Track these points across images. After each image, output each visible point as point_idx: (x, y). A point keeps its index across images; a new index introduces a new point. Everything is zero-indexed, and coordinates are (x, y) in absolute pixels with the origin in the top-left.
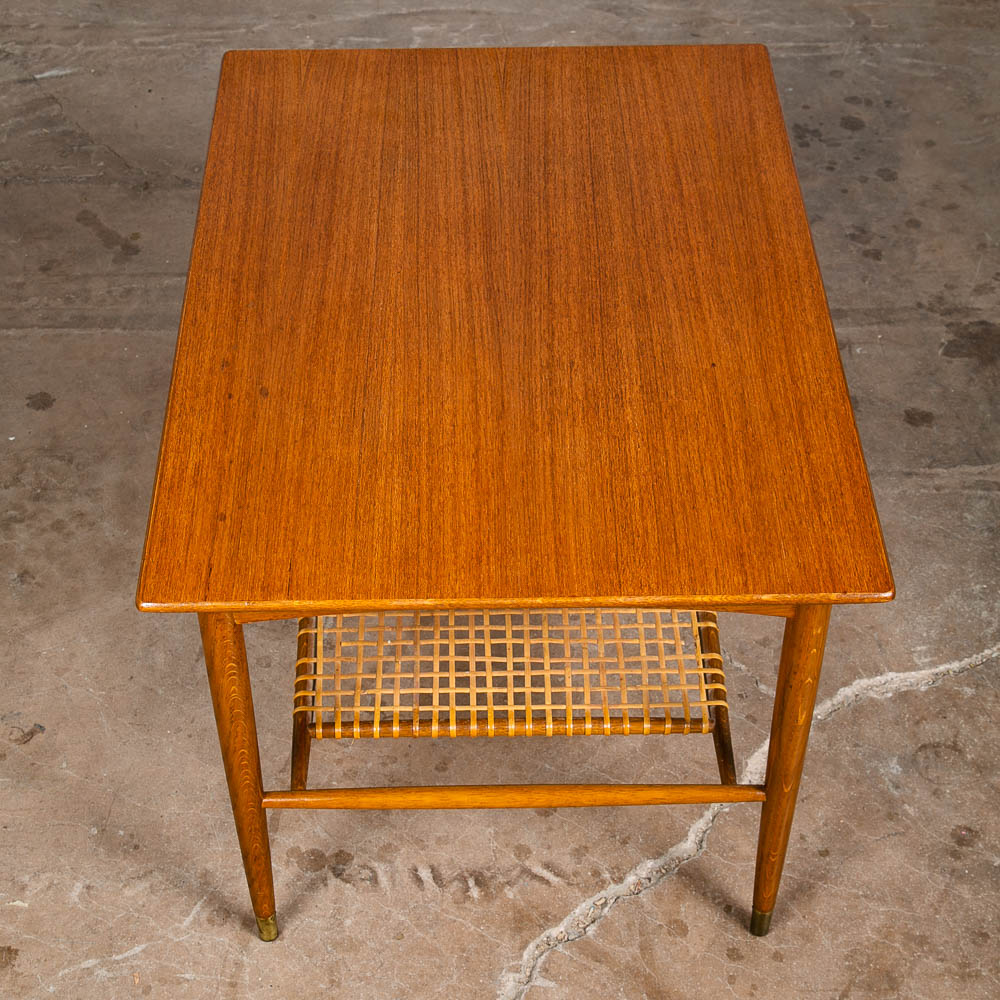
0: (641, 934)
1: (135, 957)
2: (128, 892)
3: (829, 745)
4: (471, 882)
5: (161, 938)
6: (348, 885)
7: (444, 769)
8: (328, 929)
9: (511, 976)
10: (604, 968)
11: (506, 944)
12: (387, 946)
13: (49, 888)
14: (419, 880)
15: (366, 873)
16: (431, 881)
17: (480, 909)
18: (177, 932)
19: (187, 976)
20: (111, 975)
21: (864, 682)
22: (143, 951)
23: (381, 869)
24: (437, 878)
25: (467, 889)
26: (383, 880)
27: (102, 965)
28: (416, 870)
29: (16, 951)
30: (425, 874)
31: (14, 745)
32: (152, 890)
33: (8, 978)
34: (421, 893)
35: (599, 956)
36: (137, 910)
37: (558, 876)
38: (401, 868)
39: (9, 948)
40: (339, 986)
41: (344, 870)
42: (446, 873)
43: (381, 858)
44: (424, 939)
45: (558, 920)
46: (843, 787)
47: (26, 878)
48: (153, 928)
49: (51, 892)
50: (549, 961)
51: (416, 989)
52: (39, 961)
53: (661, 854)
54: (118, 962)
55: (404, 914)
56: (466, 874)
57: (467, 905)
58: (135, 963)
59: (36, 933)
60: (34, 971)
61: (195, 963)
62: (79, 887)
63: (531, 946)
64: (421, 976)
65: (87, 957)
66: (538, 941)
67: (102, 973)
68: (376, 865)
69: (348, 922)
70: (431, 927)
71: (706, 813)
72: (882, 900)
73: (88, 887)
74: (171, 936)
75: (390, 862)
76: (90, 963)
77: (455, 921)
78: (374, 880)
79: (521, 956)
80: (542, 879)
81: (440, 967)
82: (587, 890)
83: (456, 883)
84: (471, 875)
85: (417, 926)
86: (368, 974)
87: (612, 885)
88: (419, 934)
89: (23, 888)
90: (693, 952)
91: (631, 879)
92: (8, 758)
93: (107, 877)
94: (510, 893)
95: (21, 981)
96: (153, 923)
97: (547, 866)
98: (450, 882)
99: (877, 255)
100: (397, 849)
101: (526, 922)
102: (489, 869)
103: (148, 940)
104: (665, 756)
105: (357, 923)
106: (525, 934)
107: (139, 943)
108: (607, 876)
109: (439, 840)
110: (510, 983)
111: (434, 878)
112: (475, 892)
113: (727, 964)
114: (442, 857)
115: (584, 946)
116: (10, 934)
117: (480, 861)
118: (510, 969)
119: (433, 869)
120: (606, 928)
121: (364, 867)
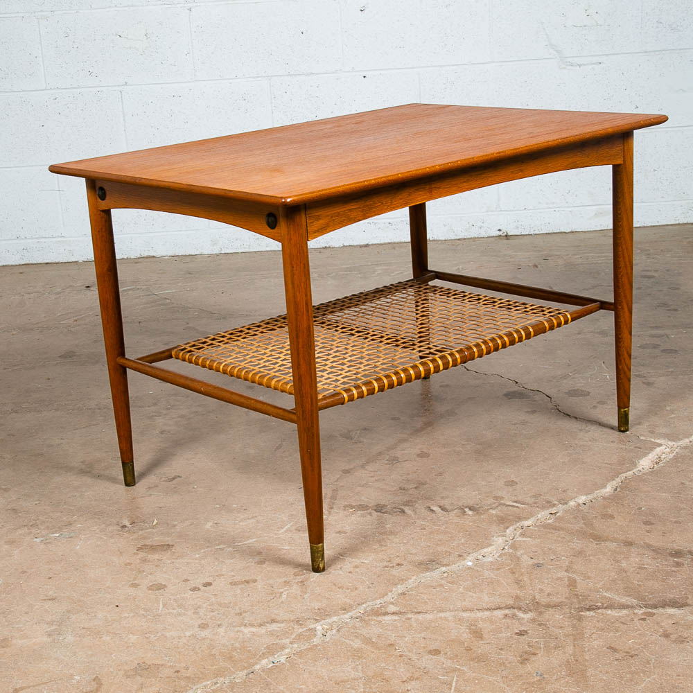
0: (584, 520)
1: (250, 543)
4: (466, 510)
5: (266, 536)
6: (386, 514)
7: (441, 475)
8: (374, 529)
9: (500, 538)
10: (561, 532)
11: (495, 528)
12: (415, 532)
13: (191, 525)
14: (432, 511)
15: (396, 510)
16: (440, 510)
17: (474, 518)
18: (276, 534)
20: (235, 550)
22: (255, 541)
23: (406, 509)
24: (443, 509)
25: (465, 512)
26: (409, 512)
27: (229, 546)
28: (430, 507)
29: (173, 545)
30: (436, 508)
33: (169, 553)
34: (434, 514)
35: (556, 528)
37: (524, 504)
38: (419, 507)
39: (168, 545)
41: (382, 510)
42: (449, 507)
43: (405, 505)
44: (439, 529)
45: (526, 519)
47: (175, 523)
50: (524, 532)
52: (188, 548)
53: (589, 494)
54: (239, 545)
55: (424, 522)
56: (463, 507)
57: (466, 517)
58: (251, 545)
59: (184, 539)
60: (185, 551)
61: (290, 543)
62: (209, 524)
63: (511, 528)
64: (440, 541)
65: (219, 545)
66: (515, 526)
67: (229, 549)
68: (403, 507)
70: (443, 525)
71: (616, 479)
73: (216, 523)
74: (272, 536)
75: (412, 506)
76: (221, 546)
77: (458, 522)
78: (403, 512)
79: (505, 531)
80: (513, 506)
81: (452, 537)
82: (543, 508)
83: (457, 510)
84: (466, 507)
85: (434, 525)
86: (405, 542)
87: (560, 505)
88: (436, 527)
89: (174, 526)
90: (619, 523)
91: (572, 503)
94: (493, 512)
95: (177, 554)
96: (260, 532)
97: (516, 502)
98: (453, 510)
99: (676, 310)
100: (415, 502)
101: (503, 521)
102: (477, 505)
103: (259, 538)
104: (584, 463)
105: (394, 526)
106: (506, 525)
107: (252, 539)
108: (557, 502)
109: (442, 498)
110: (500, 541)
111: (442, 509)
112: (470, 513)
113: (644, 526)
114: (446, 503)
115: (547, 526)
116: (168, 540)
117: (471, 503)
118: (499, 536)
119: (440, 507)
120: (560, 519)
121: (395, 508)
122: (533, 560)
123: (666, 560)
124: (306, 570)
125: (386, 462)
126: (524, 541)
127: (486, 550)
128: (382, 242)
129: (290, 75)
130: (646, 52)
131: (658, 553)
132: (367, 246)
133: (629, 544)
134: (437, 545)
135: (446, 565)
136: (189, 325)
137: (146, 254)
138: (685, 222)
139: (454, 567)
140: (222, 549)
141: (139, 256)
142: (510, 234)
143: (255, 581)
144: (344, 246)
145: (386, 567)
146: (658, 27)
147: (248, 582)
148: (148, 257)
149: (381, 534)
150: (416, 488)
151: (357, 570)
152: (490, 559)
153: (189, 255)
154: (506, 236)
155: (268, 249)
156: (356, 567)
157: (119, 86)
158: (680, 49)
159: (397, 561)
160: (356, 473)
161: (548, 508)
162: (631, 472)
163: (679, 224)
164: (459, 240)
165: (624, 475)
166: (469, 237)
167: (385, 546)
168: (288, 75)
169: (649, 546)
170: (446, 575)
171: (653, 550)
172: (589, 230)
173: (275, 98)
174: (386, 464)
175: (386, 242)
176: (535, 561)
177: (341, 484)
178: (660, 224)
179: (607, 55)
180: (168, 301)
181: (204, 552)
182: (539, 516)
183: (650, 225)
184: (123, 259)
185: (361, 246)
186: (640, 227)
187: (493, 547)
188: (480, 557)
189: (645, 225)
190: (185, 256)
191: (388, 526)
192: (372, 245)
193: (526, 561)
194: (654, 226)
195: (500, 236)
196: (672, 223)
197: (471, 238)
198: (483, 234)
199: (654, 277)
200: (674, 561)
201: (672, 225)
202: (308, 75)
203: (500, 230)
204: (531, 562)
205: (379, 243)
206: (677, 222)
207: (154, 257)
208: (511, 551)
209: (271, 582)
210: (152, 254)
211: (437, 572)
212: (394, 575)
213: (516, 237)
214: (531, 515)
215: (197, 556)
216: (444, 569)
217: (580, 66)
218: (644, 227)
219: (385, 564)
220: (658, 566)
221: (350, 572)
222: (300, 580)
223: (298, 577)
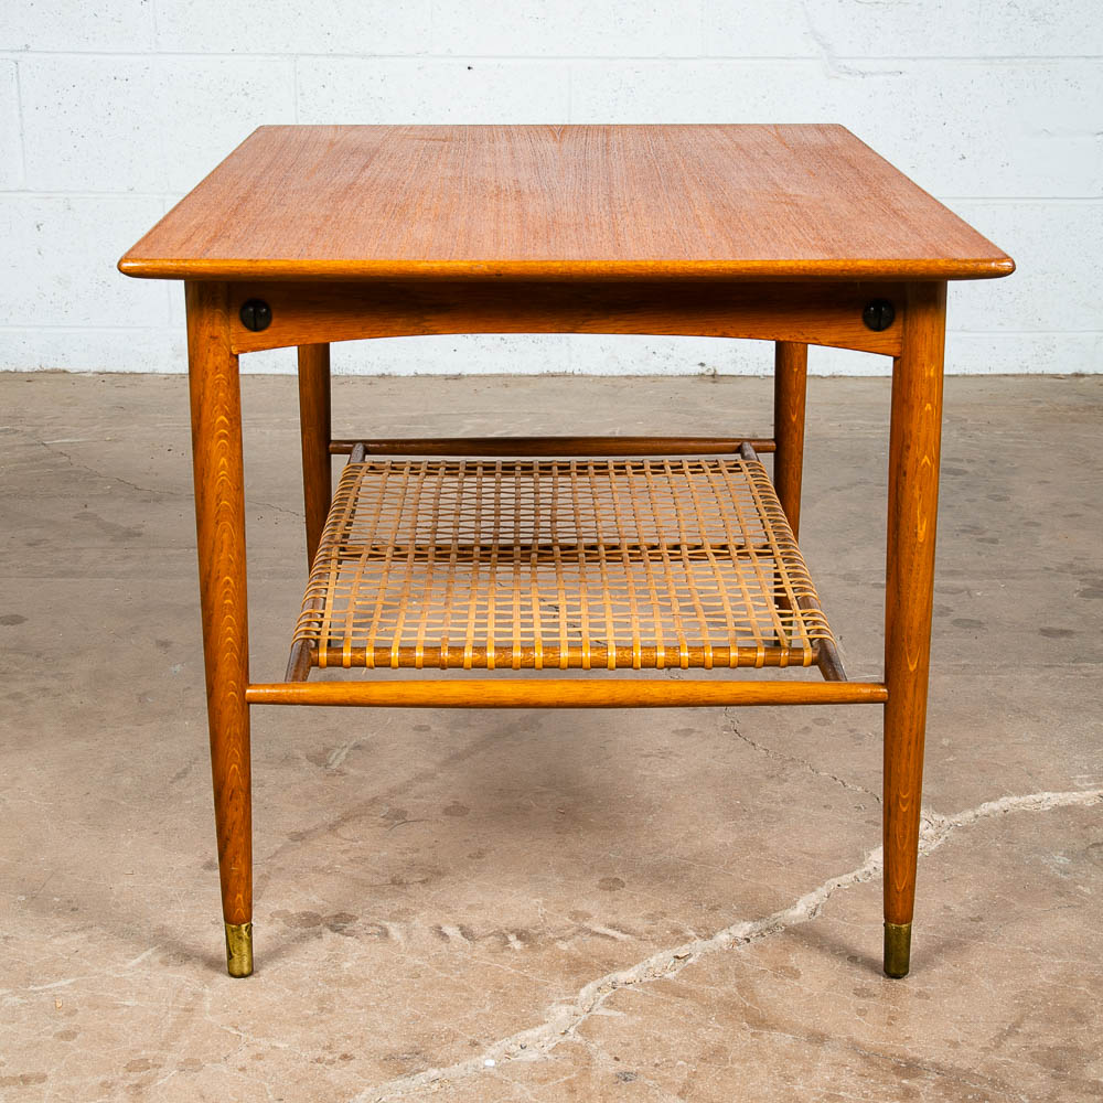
0: (737, 976)
1: (60, 988)
2: (58, 941)
3: (975, 842)
4: (512, 938)
5: (96, 974)
6: (349, 937)
8: (320, 970)
9: (564, 1008)
10: (688, 1002)
11: (558, 983)
12: (398, 983)
14: (444, 936)
15: (374, 930)
16: (459, 936)
17: (523, 957)
18: (118, 970)
19: (127, 1003)
20: (25, 1001)
21: (1014, 800)
22: (71, 984)
23: (393, 927)
24: (466, 933)
25: (507, 942)
26: (396, 934)
27: (15, 994)
28: (441, 928)
30: (451, 931)
32: (90, 939)
34: (445, 944)
35: (680, 993)
36: (68, 954)
37: (626, 933)
38: (420, 926)
41: (344, 927)
42: (479, 930)
43: (394, 919)
44: (447, 978)
45: (625, 966)
46: (995, 873)
48: (87, 967)
50: (615, 995)
53: (760, 918)
54: (35, 992)
55: (422, 960)
56: (505, 931)
57: (506, 953)
58: (59, 993)
61: (139, 993)
63: (591, 986)
64: (443, 1006)
66: (599, 982)
67: (14, 999)
68: (388, 924)
70: (457, 970)
71: (819, 889)
72: (1059, 954)
74: (109, 973)
75: (405, 921)
77: (489, 966)
78: (385, 934)
79: (577, 993)
80: (605, 936)
81: (468, 1000)
82: (664, 944)
83: (492, 937)
84: (512, 932)
85: (439, 968)
86: (371, 1004)
87: (698, 941)
88: (441, 975)
90: (807, 990)
91: (723, 937)
94: (563, 946)
96: (87, 964)
97: (612, 927)
98: (484, 937)
99: (994, 541)
100: (415, 913)
101: (579, 969)
102: (535, 928)
103: (81, 975)
104: (763, 848)
105: (358, 966)
106: (583, 976)
107: (67, 978)
108: (692, 933)
109: (470, 907)
110: (560, 1013)
111: (463, 934)
112: (517, 945)
113: (854, 1000)
114: (475, 920)
115: (661, 985)
117: (524, 922)
118: (562, 1002)
119: (461, 928)
120: (691, 972)
121: (371, 925)
122: (619, 1064)
123: (885, 1082)
125: (381, 820)
126: (609, 1018)
127: (529, 1033)
128: (488, 372)
129: (335, 55)
130: (985, 58)
131: (873, 1064)
132: (458, 377)
133: (818, 1038)
134: (435, 1015)
135: (441, 1064)
136: (88, 510)
137: (50, 365)
138: (1039, 372)
139: (455, 1070)
141: (37, 368)
142: (720, 373)
143: (42, 1078)
144: (417, 376)
145: (318, 1060)
146: (1009, 15)
147: (25, 1080)
148: (54, 372)
150: (423, 882)
151: (258, 1064)
152: (533, 1056)
153: (131, 373)
154: (713, 376)
155: (278, 371)
156: (259, 1057)
157: (12, 52)
158: (1047, 57)
159: (345, 1047)
160: (315, 843)
161: (674, 944)
162: (850, 877)
163: (1028, 375)
164: (628, 377)
165: (836, 881)
166: (646, 373)
167: (331, 1011)
168: (328, 55)
169: (854, 1046)
170: (435, 1087)
171: (865, 1057)
172: (864, 374)
173: (302, 94)
174: (380, 825)
175: (494, 372)
176: (621, 1066)
177: (280, 865)
178: (992, 372)
179: (915, 59)
180: (64, 459)
182: (653, 961)
183: (974, 372)
184: (7, 371)
185: (447, 378)
186: (957, 376)
187: (545, 1027)
188: (515, 1048)
189: (967, 373)
190: (124, 374)
191: (348, 965)
192: (468, 376)
193: (605, 1065)
194: (982, 376)
195: (703, 374)
196: (1017, 372)
197: (649, 376)
198: (672, 370)
199: (966, 472)
200: (900, 1084)
201: (1014, 376)
202: (364, 56)
203: (702, 365)
204: (613, 1068)
205: (482, 373)
206: (1025, 372)
207: (65, 372)
208: (579, 1039)
209: (73, 1082)
210: (61, 366)
211: (421, 1078)
212: (330, 1082)
213: (730, 380)
214: (637, 958)
216: (434, 1072)
217: (864, 75)
218: (965, 376)
219: (319, 1053)
220: (865, 1096)
221: (243, 1069)
222: (136, 1082)
223: (132, 1075)
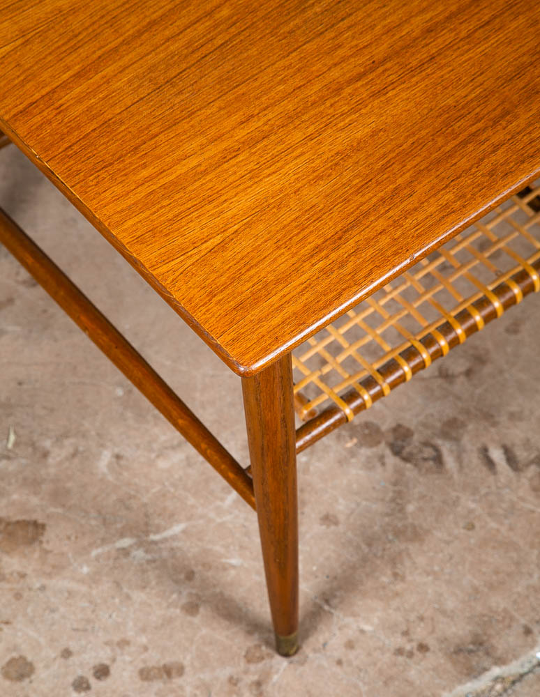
1: (174, 538)
2: (162, 464)
5: (202, 517)
6: (409, 466)
7: (516, 332)
8: (387, 515)
12: (456, 538)
13: (74, 455)
14: (490, 463)
15: (428, 452)
16: (505, 463)
18: (219, 511)
19: (234, 561)
20: (149, 557)
22: (184, 532)
23: (446, 448)
24: (511, 459)
26: (450, 461)
27: (140, 544)
28: (487, 450)
29: (43, 526)
30: (497, 455)
31: (22, 289)
33: (36, 555)
34: (492, 477)
36: (174, 485)
38: (469, 447)
39: (35, 522)
40: (403, 579)
41: (403, 447)
42: (521, 455)
43: (445, 435)
44: (498, 530)
47: (47, 444)
48: (193, 506)
49: (76, 461)
51: (491, 587)
52: (69, 538)
54: (155, 543)
55: (474, 501)
58: (175, 544)
59: (63, 506)
60: (65, 549)
61: (241, 547)
62: (106, 457)
64: (497, 572)
65: (122, 535)
67: (139, 554)
68: (440, 442)
69: (411, 508)
70: (506, 517)
73: (118, 457)
74: (212, 515)
75: (456, 440)
76: (126, 542)
77: (533, 512)
78: (438, 460)
81: (518, 564)
83: (534, 466)
85: (490, 515)
86: (436, 568)
88: (492, 524)
89: (45, 455)
92: (18, 302)
93: (138, 446)
95: (51, 559)
96: (191, 501)
98: (528, 465)
100: (463, 425)
103: (189, 519)
105: (421, 509)
107: (178, 522)
109: (512, 417)
111: (508, 460)
114: (517, 434)
116: (34, 504)
119: (506, 450)
124: (268, 643)
135: (501, 661)
139: (514, 669)
140: (125, 552)
143: (181, 670)
145: (400, 651)
147: (168, 671)
149: (399, 533)
151: (351, 655)
156: (351, 645)
159: (420, 633)
170: (498, 689)
181: (97, 559)
209: (206, 676)
211: (485, 680)
212: (413, 684)
215: (85, 570)
216: (496, 671)
219: (399, 641)
221: (339, 662)
222: (255, 678)
223: (252, 667)
